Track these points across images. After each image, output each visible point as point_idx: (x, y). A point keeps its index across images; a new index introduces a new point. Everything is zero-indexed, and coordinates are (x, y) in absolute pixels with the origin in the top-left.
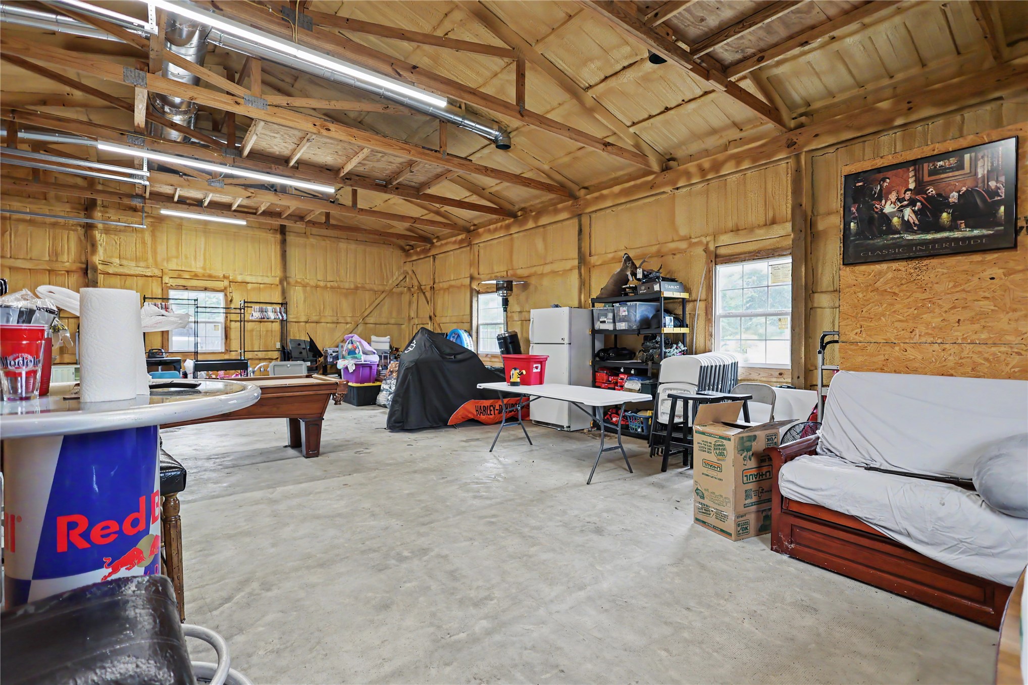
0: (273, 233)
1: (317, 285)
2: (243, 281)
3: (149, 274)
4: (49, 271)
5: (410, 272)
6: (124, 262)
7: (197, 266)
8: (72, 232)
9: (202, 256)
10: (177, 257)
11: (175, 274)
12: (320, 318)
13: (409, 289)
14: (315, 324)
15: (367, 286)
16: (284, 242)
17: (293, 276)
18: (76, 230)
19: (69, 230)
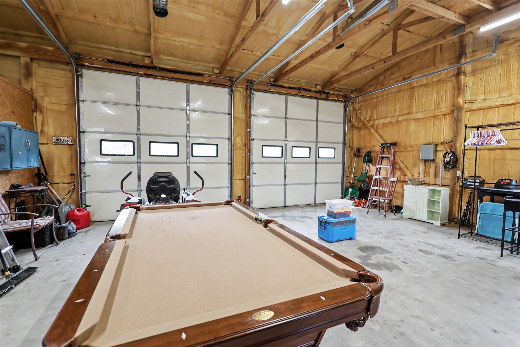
3: (512, 102)
4: (434, 117)
8: (449, 83)
18: (452, 81)
19: (447, 82)
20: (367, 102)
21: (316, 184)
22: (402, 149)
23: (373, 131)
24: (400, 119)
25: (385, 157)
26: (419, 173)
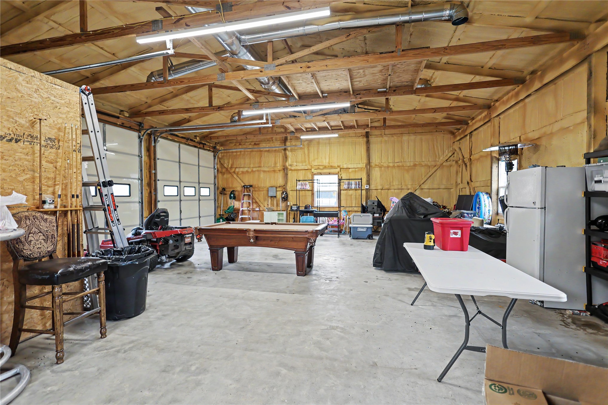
0: (362, 138)
1: (388, 166)
2: (347, 167)
4: (274, 171)
5: (457, 150)
6: (298, 164)
7: (325, 162)
8: (280, 153)
9: (328, 157)
10: (317, 159)
11: (317, 167)
12: (390, 187)
13: (457, 162)
14: (387, 191)
15: (423, 164)
16: (368, 142)
17: (374, 161)
18: (281, 152)
19: (279, 152)
20: (228, 154)
21: (200, 217)
22: (256, 189)
23: (235, 176)
24: (254, 169)
25: (246, 195)
26: (268, 205)
